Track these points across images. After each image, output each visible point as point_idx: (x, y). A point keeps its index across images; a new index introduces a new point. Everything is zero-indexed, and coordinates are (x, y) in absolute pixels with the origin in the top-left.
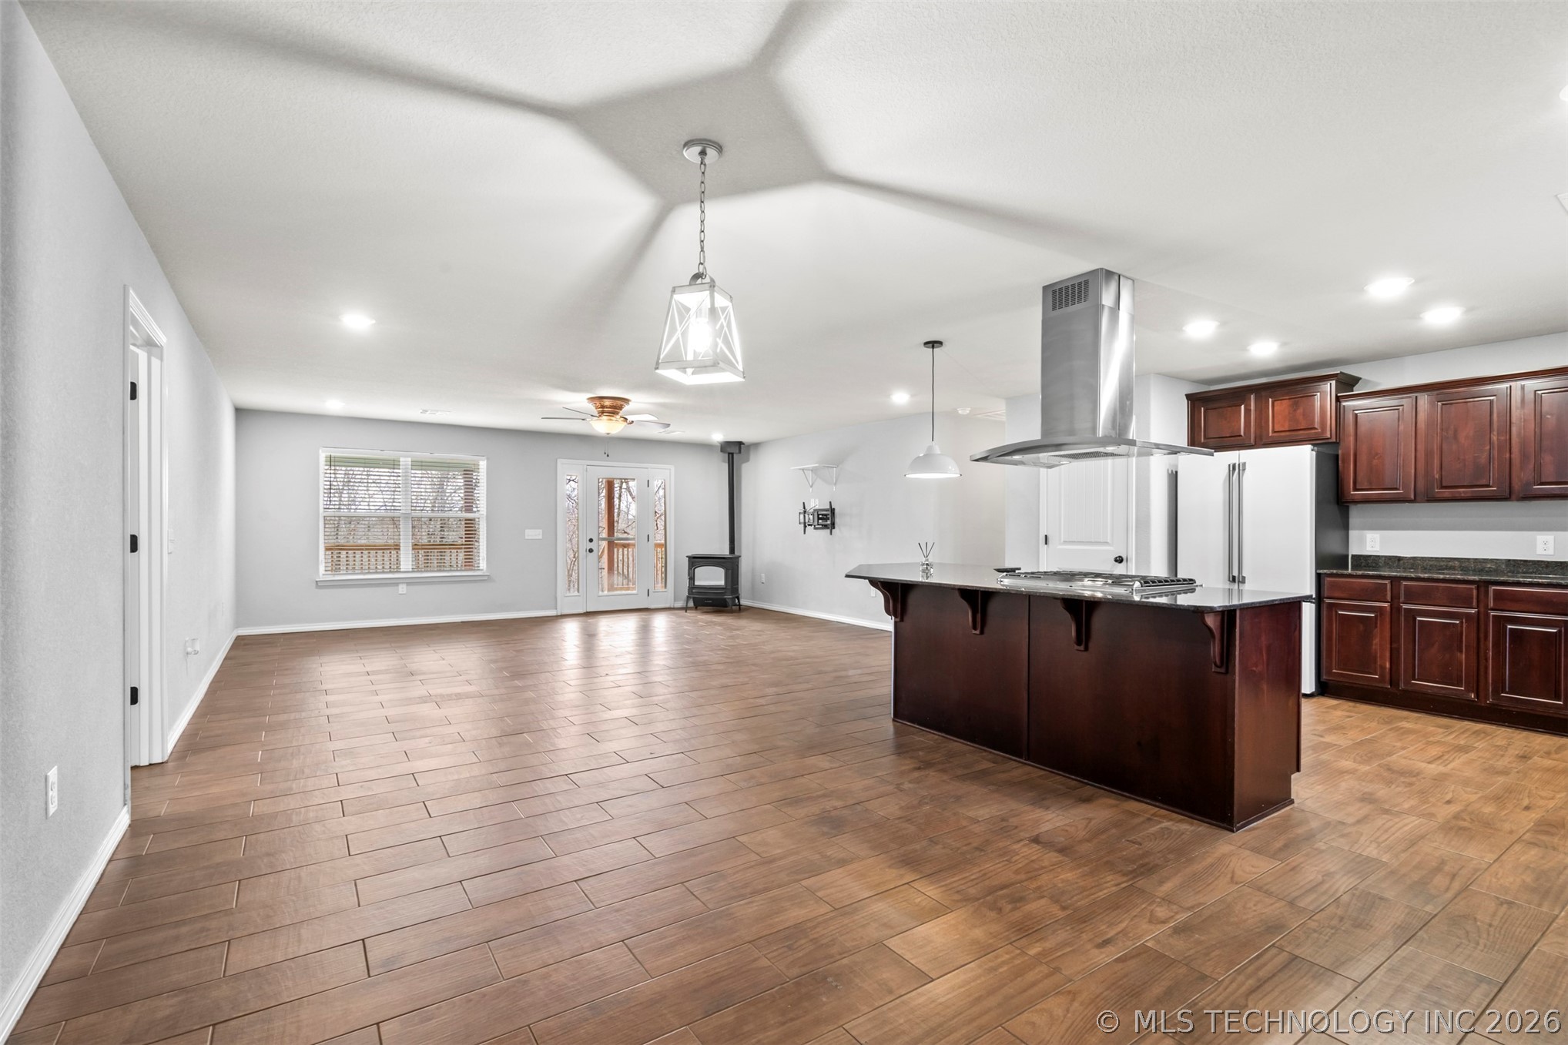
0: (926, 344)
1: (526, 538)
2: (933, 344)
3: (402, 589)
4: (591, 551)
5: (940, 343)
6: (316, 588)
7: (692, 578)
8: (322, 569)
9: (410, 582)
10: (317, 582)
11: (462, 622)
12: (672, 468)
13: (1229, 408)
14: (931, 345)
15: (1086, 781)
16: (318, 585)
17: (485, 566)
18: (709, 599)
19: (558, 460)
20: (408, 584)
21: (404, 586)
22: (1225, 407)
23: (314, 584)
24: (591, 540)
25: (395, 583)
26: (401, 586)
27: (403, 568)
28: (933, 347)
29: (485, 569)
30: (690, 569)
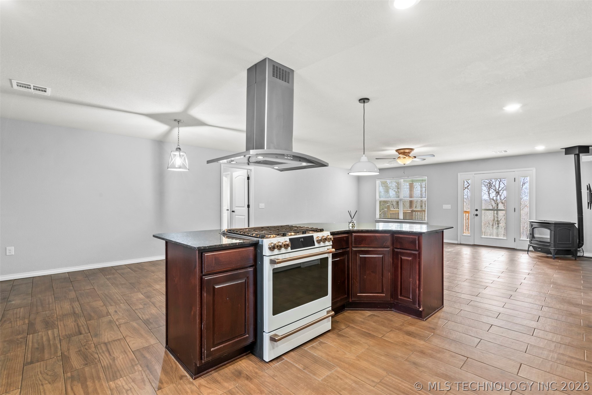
1: (443, 208)
2: (364, 100)
4: (477, 215)
5: (368, 99)
7: (532, 234)
12: (534, 169)
14: (362, 101)
18: (540, 248)
24: (477, 210)
27: (400, 218)
28: (364, 102)
29: (426, 220)
30: (531, 228)
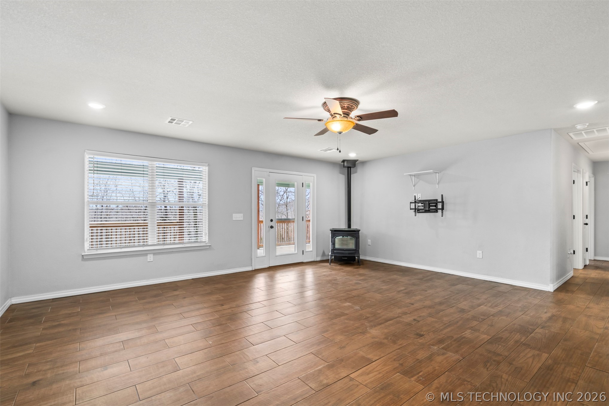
1: (234, 219)
3: (150, 257)
4: (272, 227)
6: (82, 260)
7: (334, 244)
8: (87, 245)
9: (156, 253)
10: (83, 256)
11: (192, 279)
12: (315, 176)
16: (84, 258)
17: (207, 239)
18: (346, 257)
19: (253, 168)
20: (154, 254)
21: (152, 256)
23: (81, 257)
24: (272, 221)
25: (145, 254)
26: (149, 256)
27: (150, 243)
29: (207, 241)
30: (332, 238)
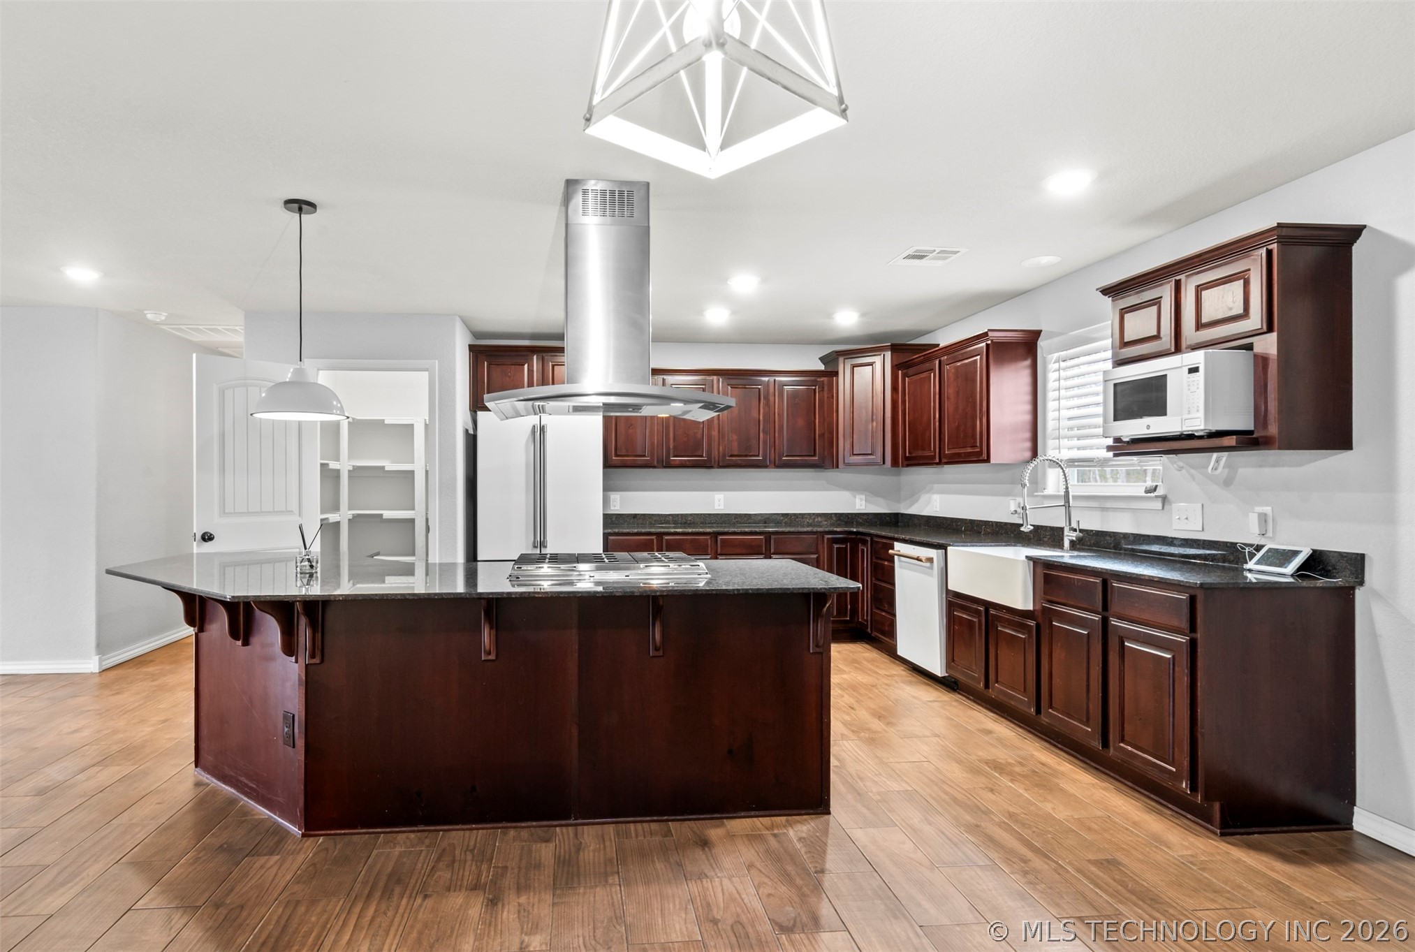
0: (289, 202)
2: (300, 206)
5: (313, 206)
13: (513, 366)
14: (296, 206)
15: (666, 818)
22: (508, 365)
28: (300, 210)
